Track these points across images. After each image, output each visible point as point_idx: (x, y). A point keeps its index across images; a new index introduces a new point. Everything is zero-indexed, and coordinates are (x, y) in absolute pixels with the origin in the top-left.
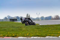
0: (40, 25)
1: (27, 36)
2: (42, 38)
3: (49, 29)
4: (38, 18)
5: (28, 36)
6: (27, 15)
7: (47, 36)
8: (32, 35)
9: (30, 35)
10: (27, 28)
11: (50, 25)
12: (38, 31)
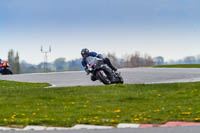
0: (54, 86)
1: (12, 123)
2: (59, 128)
3: (82, 99)
4: (46, 64)
5: (14, 123)
6: (11, 53)
7: (77, 123)
8: (27, 119)
9: (22, 120)
10: (10, 96)
11: (85, 87)
12: (46, 107)
